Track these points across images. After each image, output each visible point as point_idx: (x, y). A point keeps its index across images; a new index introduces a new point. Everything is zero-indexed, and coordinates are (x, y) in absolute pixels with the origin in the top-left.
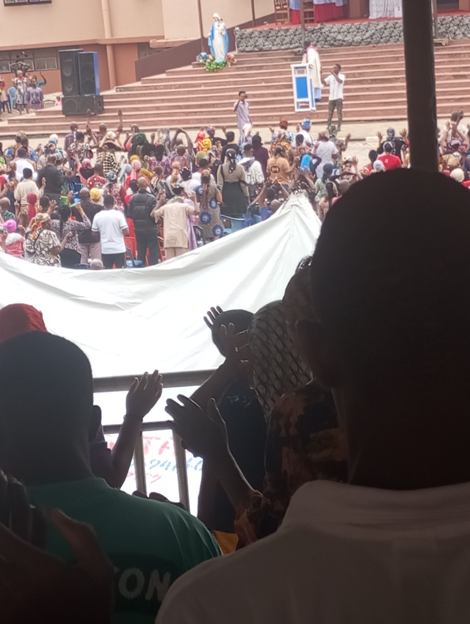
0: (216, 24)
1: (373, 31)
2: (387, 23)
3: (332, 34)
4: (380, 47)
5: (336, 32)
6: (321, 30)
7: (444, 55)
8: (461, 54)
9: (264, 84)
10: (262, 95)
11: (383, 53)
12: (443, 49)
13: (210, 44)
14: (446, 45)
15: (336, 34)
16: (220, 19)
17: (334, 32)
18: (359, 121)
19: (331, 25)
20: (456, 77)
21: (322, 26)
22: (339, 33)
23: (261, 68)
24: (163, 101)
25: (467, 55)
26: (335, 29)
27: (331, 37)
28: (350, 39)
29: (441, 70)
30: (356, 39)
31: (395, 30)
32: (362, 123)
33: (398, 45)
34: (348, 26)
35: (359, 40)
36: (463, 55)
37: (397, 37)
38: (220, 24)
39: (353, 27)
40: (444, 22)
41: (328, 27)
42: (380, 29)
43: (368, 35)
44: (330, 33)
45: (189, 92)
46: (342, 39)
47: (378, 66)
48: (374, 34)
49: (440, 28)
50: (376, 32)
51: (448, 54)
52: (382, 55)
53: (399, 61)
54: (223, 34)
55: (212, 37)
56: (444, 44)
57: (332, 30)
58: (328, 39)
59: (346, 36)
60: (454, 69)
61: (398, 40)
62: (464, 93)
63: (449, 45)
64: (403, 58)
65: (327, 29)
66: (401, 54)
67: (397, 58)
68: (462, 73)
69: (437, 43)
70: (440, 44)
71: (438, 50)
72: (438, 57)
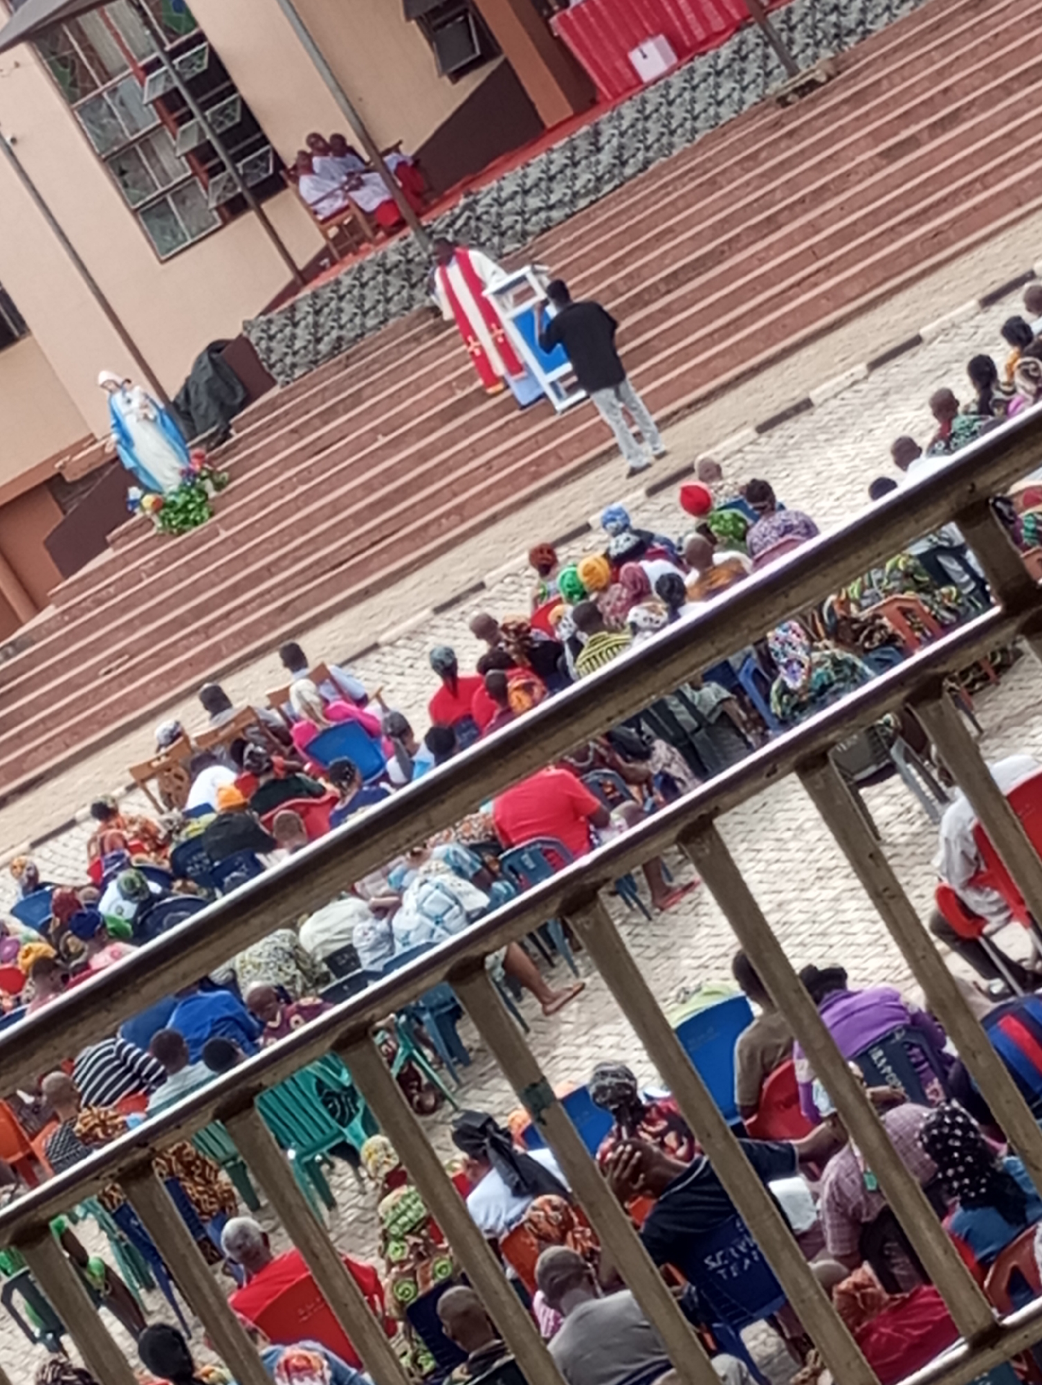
0: (118, 398)
1: (615, 142)
2: (644, 101)
3: (509, 205)
4: (657, 174)
5: (516, 193)
6: (473, 210)
7: (835, 107)
8: (879, 82)
9: (382, 440)
10: (390, 475)
11: (670, 188)
12: (824, 94)
13: (129, 463)
14: (830, 78)
15: (519, 199)
17: (512, 197)
18: (675, 413)
19: (494, 184)
20: (890, 155)
21: (471, 198)
22: (526, 192)
23: (357, 399)
24: (130, 627)
25: (897, 78)
26: (509, 187)
27: (510, 213)
28: (565, 194)
29: (843, 154)
30: (579, 185)
31: (674, 110)
32: (684, 417)
33: (700, 144)
34: (541, 161)
35: (591, 185)
36: (885, 84)
37: (688, 125)
38: (128, 395)
39: (555, 156)
40: (795, 19)
41: (489, 191)
42: (632, 126)
43: (606, 158)
44: (501, 205)
45: (191, 568)
46: (542, 205)
47: (670, 230)
48: (621, 147)
49: (791, 42)
50: (624, 140)
51: (845, 101)
52: (668, 194)
53: (721, 188)
54: (151, 416)
55: (126, 439)
56: (823, 79)
57: (504, 195)
58: (507, 222)
59: (550, 191)
60: (876, 136)
61: (695, 131)
62: (930, 189)
63: (839, 73)
64: (728, 175)
65: (488, 200)
66: (717, 165)
67: (713, 184)
68: (904, 134)
69: (802, 87)
70: (813, 84)
71: (814, 103)
72: (821, 121)
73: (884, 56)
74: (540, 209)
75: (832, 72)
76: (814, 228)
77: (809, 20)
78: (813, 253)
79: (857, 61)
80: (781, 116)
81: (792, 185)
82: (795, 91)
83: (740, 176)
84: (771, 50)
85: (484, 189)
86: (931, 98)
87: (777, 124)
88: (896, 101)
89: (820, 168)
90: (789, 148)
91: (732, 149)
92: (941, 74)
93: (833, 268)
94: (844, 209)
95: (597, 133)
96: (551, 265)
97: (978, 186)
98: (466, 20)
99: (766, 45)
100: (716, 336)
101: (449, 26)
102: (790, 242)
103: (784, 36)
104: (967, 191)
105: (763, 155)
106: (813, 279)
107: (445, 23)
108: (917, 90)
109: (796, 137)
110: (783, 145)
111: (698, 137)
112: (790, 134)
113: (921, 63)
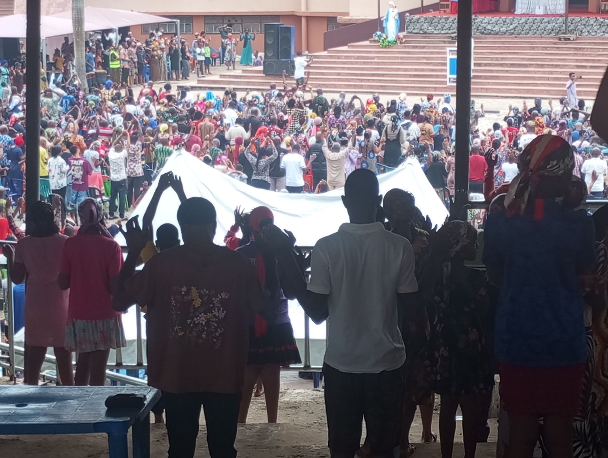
0: (391, 9)
1: (516, 24)
2: (528, 19)
3: (483, 24)
4: (521, 38)
7: (572, 48)
8: (584, 48)
9: (424, 61)
10: (423, 70)
11: (523, 43)
12: (571, 43)
13: (384, 25)
14: (574, 40)
15: (486, 24)
16: (394, 6)
19: (483, 17)
21: (476, 17)
22: (489, 24)
23: (423, 47)
24: (343, 68)
25: (589, 50)
26: (486, 21)
27: (482, 27)
28: (497, 30)
30: (502, 29)
31: (534, 25)
33: (535, 37)
34: (497, 19)
35: (504, 31)
36: (586, 49)
38: (394, 10)
39: (501, 20)
40: (574, 22)
41: (481, 19)
42: (522, 23)
43: (512, 27)
44: (481, 23)
45: (365, 63)
48: (517, 27)
49: (570, 26)
50: (518, 25)
51: (574, 48)
52: (521, 44)
53: (535, 50)
54: (396, 18)
55: (387, 20)
56: (572, 39)
57: (484, 21)
59: (494, 27)
60: (577, 60)
61: (536, 33)
63: (576, 40)
64: (538, 48)
65: (479, 20)
66: (536, 44)
67: (533, 48)
68: (584, 64)
69: (566, 38)
70: (569, 39)
71: (567, 44)
72: (566, 49)
73: (589, 43)
74: (490, 30)
76: (551, 73)
77: (577, 24)
78: (548, 79)
79: (582, 40)
80: (558, 42)
81: (551, 60)
82: (564, 38)
83: (540, 50)
84: (564, 25)
85: (480, 17)
87: (555, 43)
88: (586, 55)
89: (560, 60)
90: (555, 50)
91: (542, 43)
93: (551, 85)
99: (564, 23)
102: (544, 72)
103: (569, 24)
105: (549, 49)
106: (546, 85)
108: (593, 55)
109: (558, 49)
111: (536, 35)
112: (557, 48)
113: (597, 50)
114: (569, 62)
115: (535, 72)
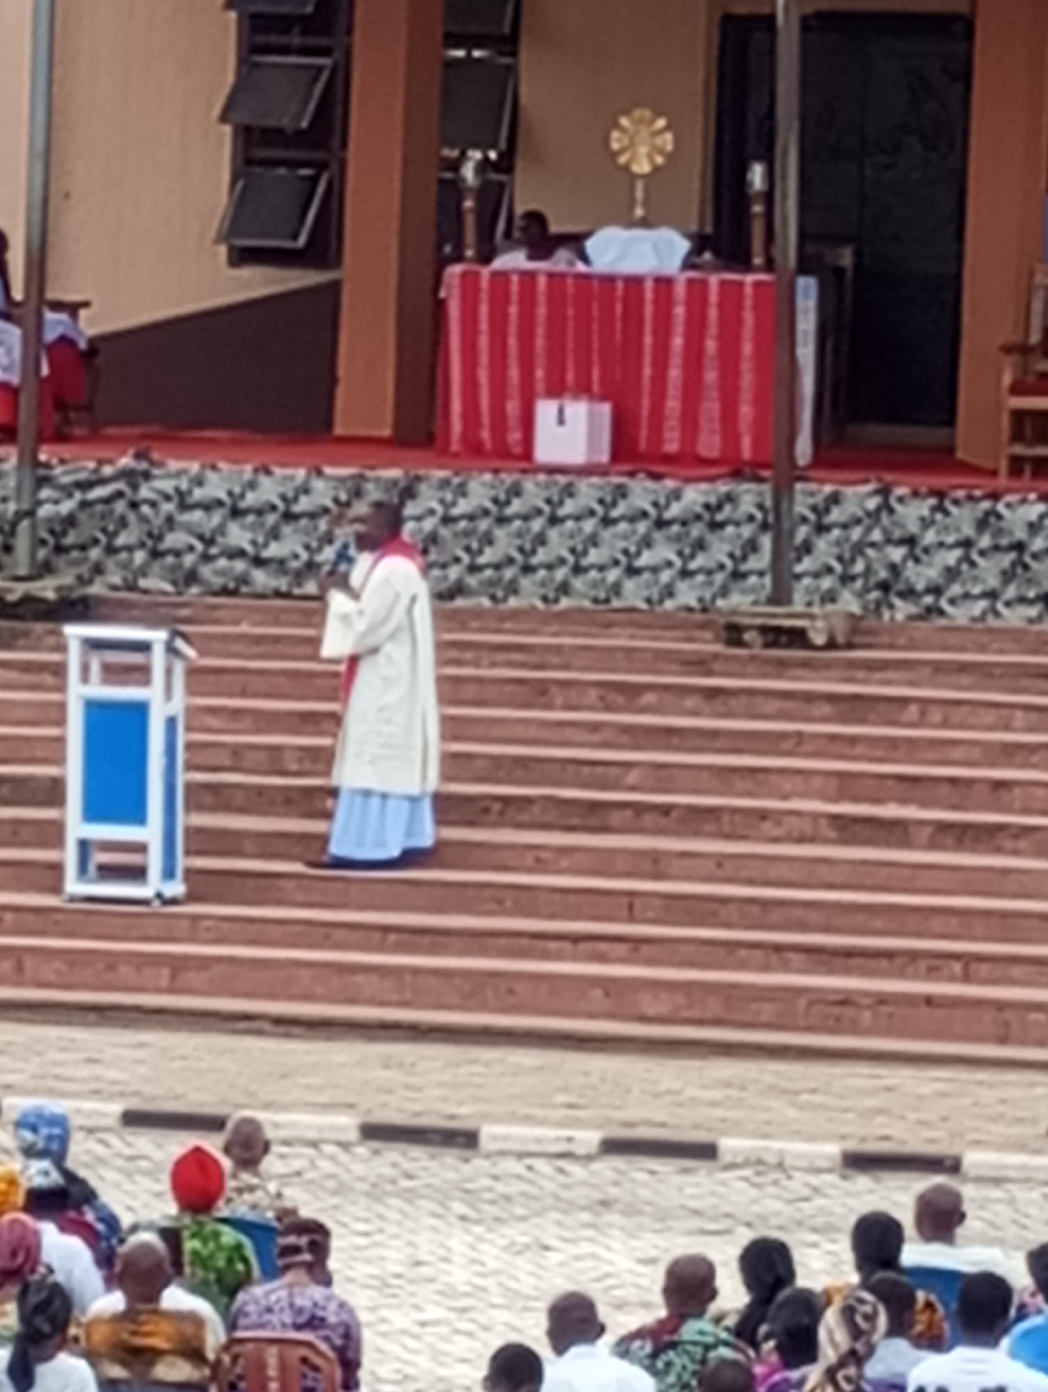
2: (516, 491)
3: (197, 516)
5: (220, 503)
6: (135, 487)
7: (810, 697)
8: (904, 701)
11: (468, 655)
12: (805, 664)
14: (831, 645)
15: (216, 518)
17: (208, 506)
18: (247, 1017)
19: (195, 467)
20: (848, 830)
21: (143, 465)
22: (236, 513)
25: (936, 715)
26: (215, 488)
27: (189, 528)
28: (296, 556)
29: (774, 778)
31: (553, 534)
32: (260, 1033)
33: (562, 616)
34: (292, 478)
36: (913, 709)
37: (560, 574)
39: (318, 485)
40: (836, 515)
41: (179, 474)
42: (471, 517)
44: (184, 506)
46: (249, 549)
49: (807, 548)
50: (444, 532)
51: (832, 698)
53: (549, 707)
56: (819, 639)
57: (198, 494)
58: (174, 540)
59: (274, 534)
60: (846, 785)
61: (564, 588)
62: (878, 923)
63: (850, 646)
64: (573, 694)
65: (167, 486)
66: (566, 667)
67: (540, 693)
68: (891, 811)
69: (778, 630)
70: (798, 637)
71: (781, 667)
72: (773, 706)
73: (939, 668)
74: (241, 553)
75: (841, 639)
76: (656, 865)
77: (856, 533)
78: (630, 905)
79: (892, 647)
80: (716, 657)
81: (663, 776)
82: (764, 630)
83: (591, 708)
84: (766, 542)
85: (174, 465)
86: (970, 782)
87: (701, 664)
88: (912, 749)
89: (725, 778)
90: (695, 713)
91: (605, 658)
92: (1009, 754)
93: (645, 950)
94: (722, 867)
95: (409, 493)
96: (202, 653)
97: (957, 967)
98: (314, 180)
99: (765, 527)
100: (392, 937)
101: (282, 171)
102: (604, 863)
103: (802, 532)
104: (935, 964)
105: (649, 698)
106: (604, 947)
107: (276, 163)
108: (957, 753)
109: (718, 704)
110: (690, 702)
111: (565, 603)
112: (713, 693)
113: (990, 716)
114: (785, 797)
115: (541, 860)
